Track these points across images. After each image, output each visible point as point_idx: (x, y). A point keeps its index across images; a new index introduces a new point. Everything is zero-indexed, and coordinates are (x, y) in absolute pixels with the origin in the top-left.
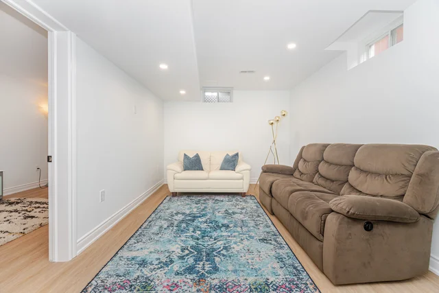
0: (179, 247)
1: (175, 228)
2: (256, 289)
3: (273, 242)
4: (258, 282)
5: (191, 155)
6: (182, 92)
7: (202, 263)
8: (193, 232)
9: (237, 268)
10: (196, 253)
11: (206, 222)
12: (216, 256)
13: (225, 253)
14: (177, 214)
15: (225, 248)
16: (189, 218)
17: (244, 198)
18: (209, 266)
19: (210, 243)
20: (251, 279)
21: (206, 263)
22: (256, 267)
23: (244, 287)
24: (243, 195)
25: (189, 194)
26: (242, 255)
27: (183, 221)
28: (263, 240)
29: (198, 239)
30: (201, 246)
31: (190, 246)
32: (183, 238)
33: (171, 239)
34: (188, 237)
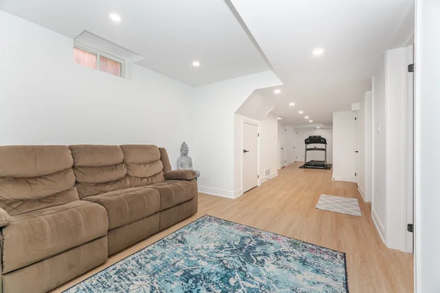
7: (250, 245)
8: (239, 287)
12: (235, 245)
13: (226, 244)
15: (221, 248)
18: (246, 241)
19: (231, 259)
21: (247, 244)
29: (240, 269)
30: (242, 260)
31: (254, 264)
32: (257, 279)
33: (274, 286)
34: (250, 279)
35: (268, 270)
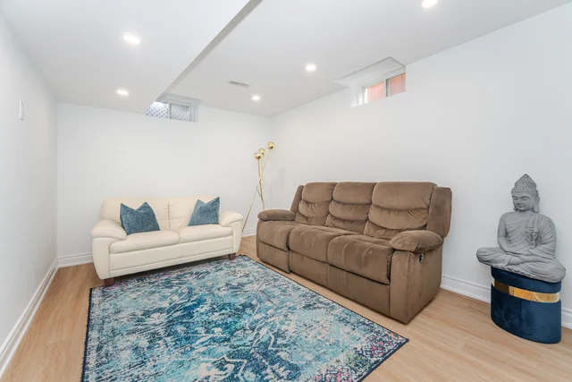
0: (209, 365)
1: (169, 339)
2: (356, 365)
3: (320, 305)
4: (351, 358)
5: (135, 206)
6: (123, 92)
7: (268, 371)
8: (207, 332)
9: (317, 353)
10: (245, 361)
11: (213, 310)
12: (277, 351)
13: (285, 342)
14: (147, 314)
15: (277, 335)
16: (178, 313)
17: (235, 261)
18: (282, 369)
19: (251, 338)
20: (342, 358)
21: (274, 367)
22: (332, 341)
23: (345, 371)
24: (231, 257)
25: (141, 276)
26: (304, 334)
27: (171, 323)
28: (307, 307)
29: (228, 340)
30: (242, 348)
31: (225, 356)
32: (202, 349)
33: (180, 359)
34: (207, 343)
35: (204, 365)
